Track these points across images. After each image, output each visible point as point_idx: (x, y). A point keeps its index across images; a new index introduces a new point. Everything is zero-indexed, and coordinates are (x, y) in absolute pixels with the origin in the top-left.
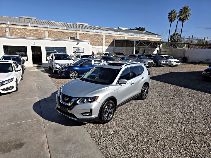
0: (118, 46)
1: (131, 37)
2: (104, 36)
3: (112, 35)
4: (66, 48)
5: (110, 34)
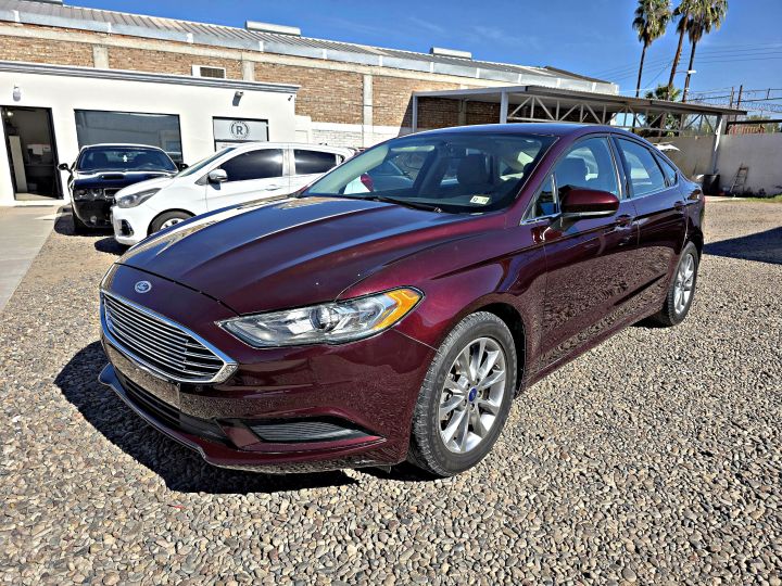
3: (401, 75)
4: (178, 116)
5: (392, 70)
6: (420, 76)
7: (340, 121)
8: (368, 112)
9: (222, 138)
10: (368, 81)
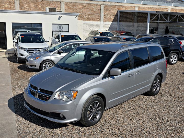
0: (125, 21)
1: (145, 8)
2: (102, 5)
3: (114, 4)
4: (42, 24)
5: (111, 3)
6: (121, 4)
7: (93, 20)
8: (102, 17)
9: (54, 30)
10: (102, 7)
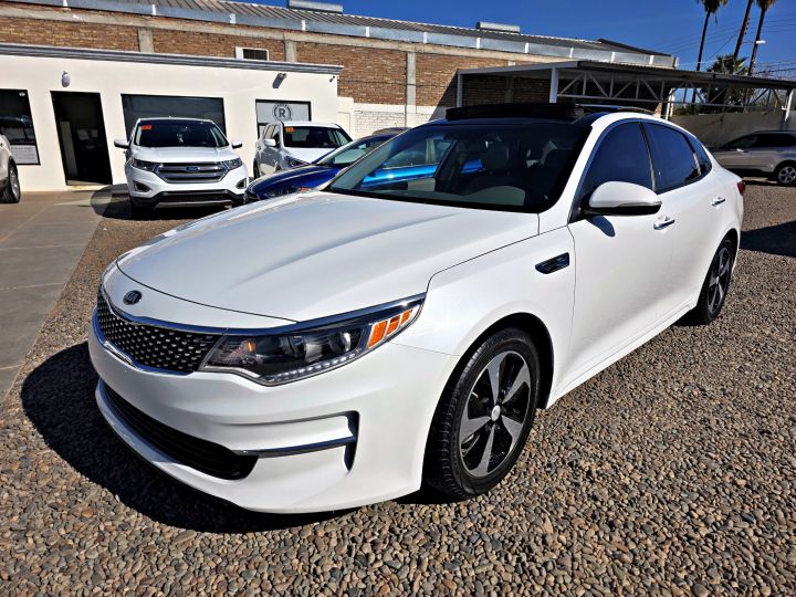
2: (410, 56)
3: (446, 52)
4: (222, 99)
5: (437, 47)
6: (465, 53)
7: (383, 102)
8: (411, 91)
9: (265, 122)
10: (412, 59)
